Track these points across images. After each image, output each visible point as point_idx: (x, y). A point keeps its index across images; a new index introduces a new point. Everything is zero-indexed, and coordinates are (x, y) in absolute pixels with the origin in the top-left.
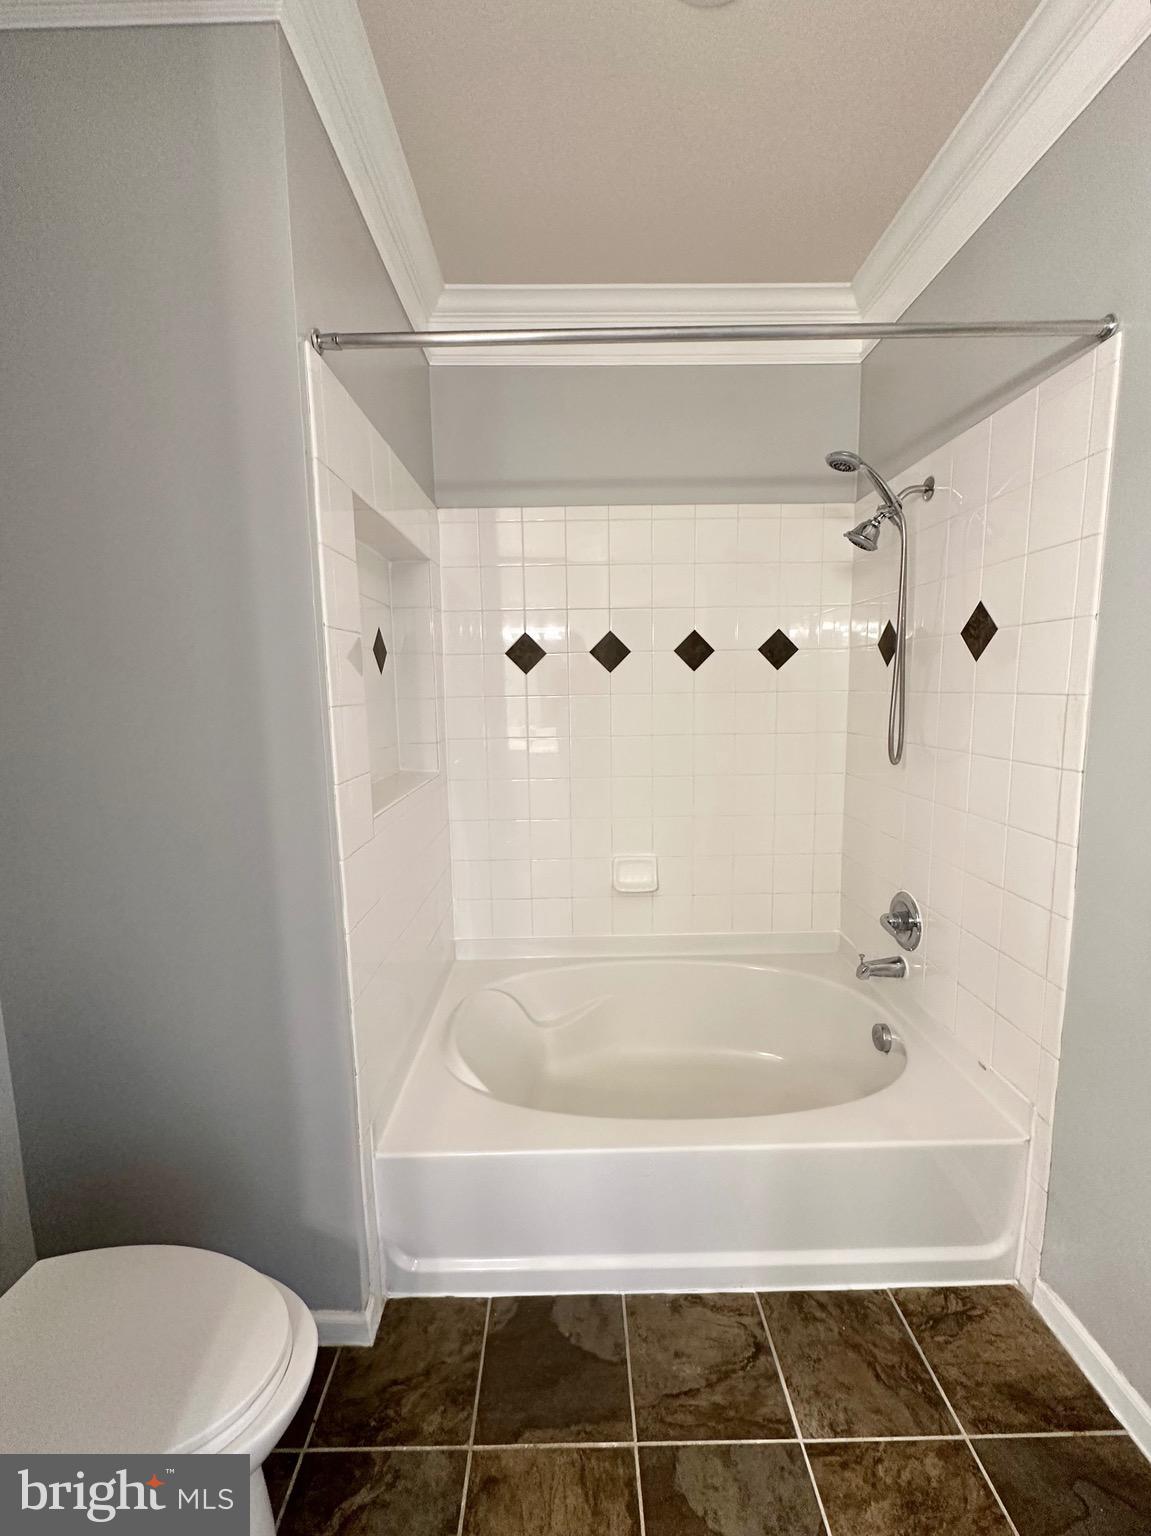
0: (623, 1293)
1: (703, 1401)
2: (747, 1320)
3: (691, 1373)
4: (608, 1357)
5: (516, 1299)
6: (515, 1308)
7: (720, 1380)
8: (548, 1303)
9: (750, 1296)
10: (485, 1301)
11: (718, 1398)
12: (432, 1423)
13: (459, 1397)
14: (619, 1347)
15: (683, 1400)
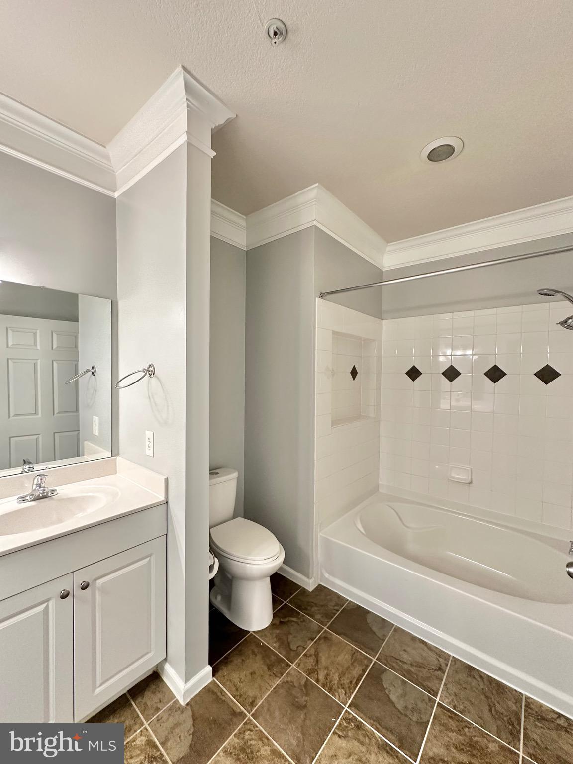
0: (396, 624)
1: (406, 666)
2: (441, 660)
3: (405, 657)
4: (379, 636)
5: (357, 605)
6: (356, 606)
7: (416, 666)
8: (368, 612)
9: (449, 656)
10: (347, 600)
11: (412, 669)
12: (318, 617)
13: (328, 616)
14: (385, 636)
15: (398, 661)
